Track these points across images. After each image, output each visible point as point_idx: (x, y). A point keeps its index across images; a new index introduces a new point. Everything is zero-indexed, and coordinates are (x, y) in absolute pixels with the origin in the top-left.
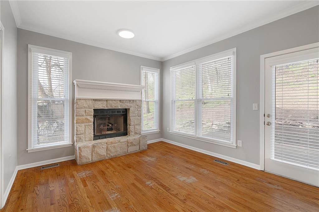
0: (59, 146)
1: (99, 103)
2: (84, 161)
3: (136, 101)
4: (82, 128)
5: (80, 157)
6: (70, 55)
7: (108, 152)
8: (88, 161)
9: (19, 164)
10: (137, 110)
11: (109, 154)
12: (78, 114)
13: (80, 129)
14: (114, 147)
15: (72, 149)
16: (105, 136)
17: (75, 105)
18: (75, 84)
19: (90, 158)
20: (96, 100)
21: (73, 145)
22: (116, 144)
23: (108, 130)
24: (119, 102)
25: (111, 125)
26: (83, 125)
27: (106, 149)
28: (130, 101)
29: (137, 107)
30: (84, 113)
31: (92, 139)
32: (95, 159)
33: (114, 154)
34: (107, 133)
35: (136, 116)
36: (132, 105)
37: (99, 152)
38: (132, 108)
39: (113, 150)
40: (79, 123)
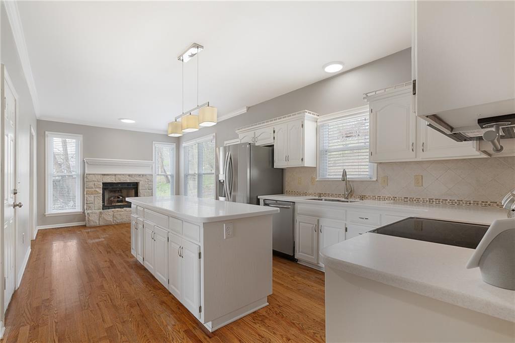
0: (71, 213)
1: (108, 177)
2: (92, 224)
3: (145, 175)
4: (91, 198)
5: (88, 221)
6: (81, 137)
7: (115, 219)
8: (95, 224)
9: (38, 225)
10: (147, 183)
11: (115, 221)
12: (87, 187)
13: (89, 199)
14: (120, 215)
15: (82, 216)
16: (115, 207)
17: (85, 179)
18: (85, 161)
19: (98, 222)
20: (104, 175)
21: (84, 212)
22: (122, 213)
23: (118, 202)
24: (127, 176)
25: (121, 197)
26: (92, 196)
27: (112, 216)
28: (140, 175)
29: (147, 180)
30: (93, 186)
31: (101, 208)
32: (102, 223)
33: (121, 221)
34: (117, 204)
35: (146, 189)
36: (141, 179)
37: (106, 218)
38: (142, 182)
39: (119, 217)
40: (89, 194)
